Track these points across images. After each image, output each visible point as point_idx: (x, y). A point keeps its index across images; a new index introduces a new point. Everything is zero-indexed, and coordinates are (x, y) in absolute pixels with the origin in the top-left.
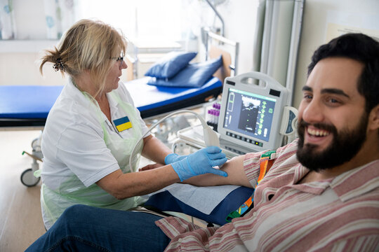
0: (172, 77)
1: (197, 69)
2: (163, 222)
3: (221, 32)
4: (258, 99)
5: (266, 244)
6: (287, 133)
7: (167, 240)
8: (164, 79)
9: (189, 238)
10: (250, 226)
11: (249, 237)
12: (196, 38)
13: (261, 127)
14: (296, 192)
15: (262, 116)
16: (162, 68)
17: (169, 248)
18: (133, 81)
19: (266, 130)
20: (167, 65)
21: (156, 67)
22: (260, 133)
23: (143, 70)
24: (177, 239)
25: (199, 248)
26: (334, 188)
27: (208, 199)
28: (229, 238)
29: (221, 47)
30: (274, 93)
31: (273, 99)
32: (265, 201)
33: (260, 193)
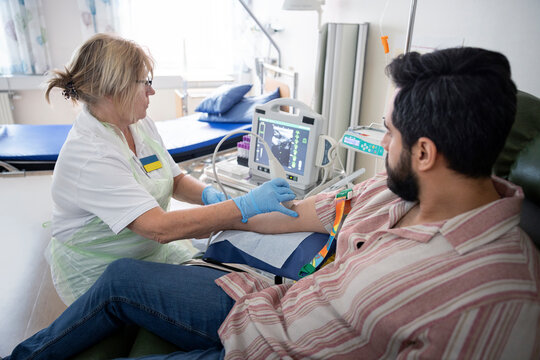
0: (225, 113)
1: (252, 103)
2: (224, 281)
3: (278, 63)
4: (291, 128)
5: (362, 306)
6: (323, 164)
7: (231, 302)
8: (217, 114)
9: (259, 300)
10: (336, 281)
11: (337, 295)
12: (249, 71)
13: (294, 159)
14: (393, 237)
15: (296, 147)
16: (215, 102)
17: (234, 312)
18: (182, 118)
19: (300, 162)
20: (220, 99)
21: (208, 101)
22: (294, 165)
23: (193, 106)
24: (243, 300)
25: (271, 312)
26: (446, 236)
27: (277, 249)
28: (307, 297)
29: (278, 79)
30: (308, 121)
31: (307, 127)
32: (352, 251)
33: (345, 241)
